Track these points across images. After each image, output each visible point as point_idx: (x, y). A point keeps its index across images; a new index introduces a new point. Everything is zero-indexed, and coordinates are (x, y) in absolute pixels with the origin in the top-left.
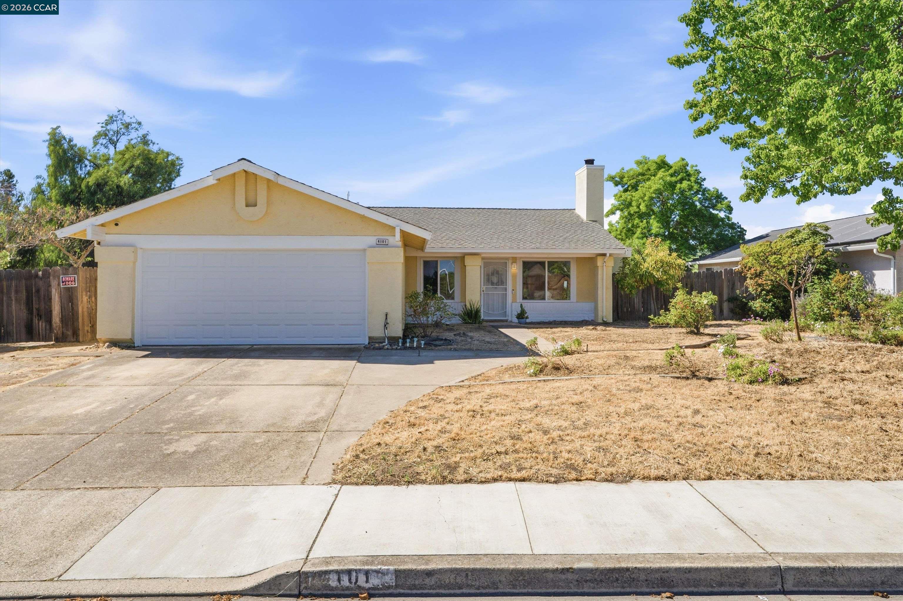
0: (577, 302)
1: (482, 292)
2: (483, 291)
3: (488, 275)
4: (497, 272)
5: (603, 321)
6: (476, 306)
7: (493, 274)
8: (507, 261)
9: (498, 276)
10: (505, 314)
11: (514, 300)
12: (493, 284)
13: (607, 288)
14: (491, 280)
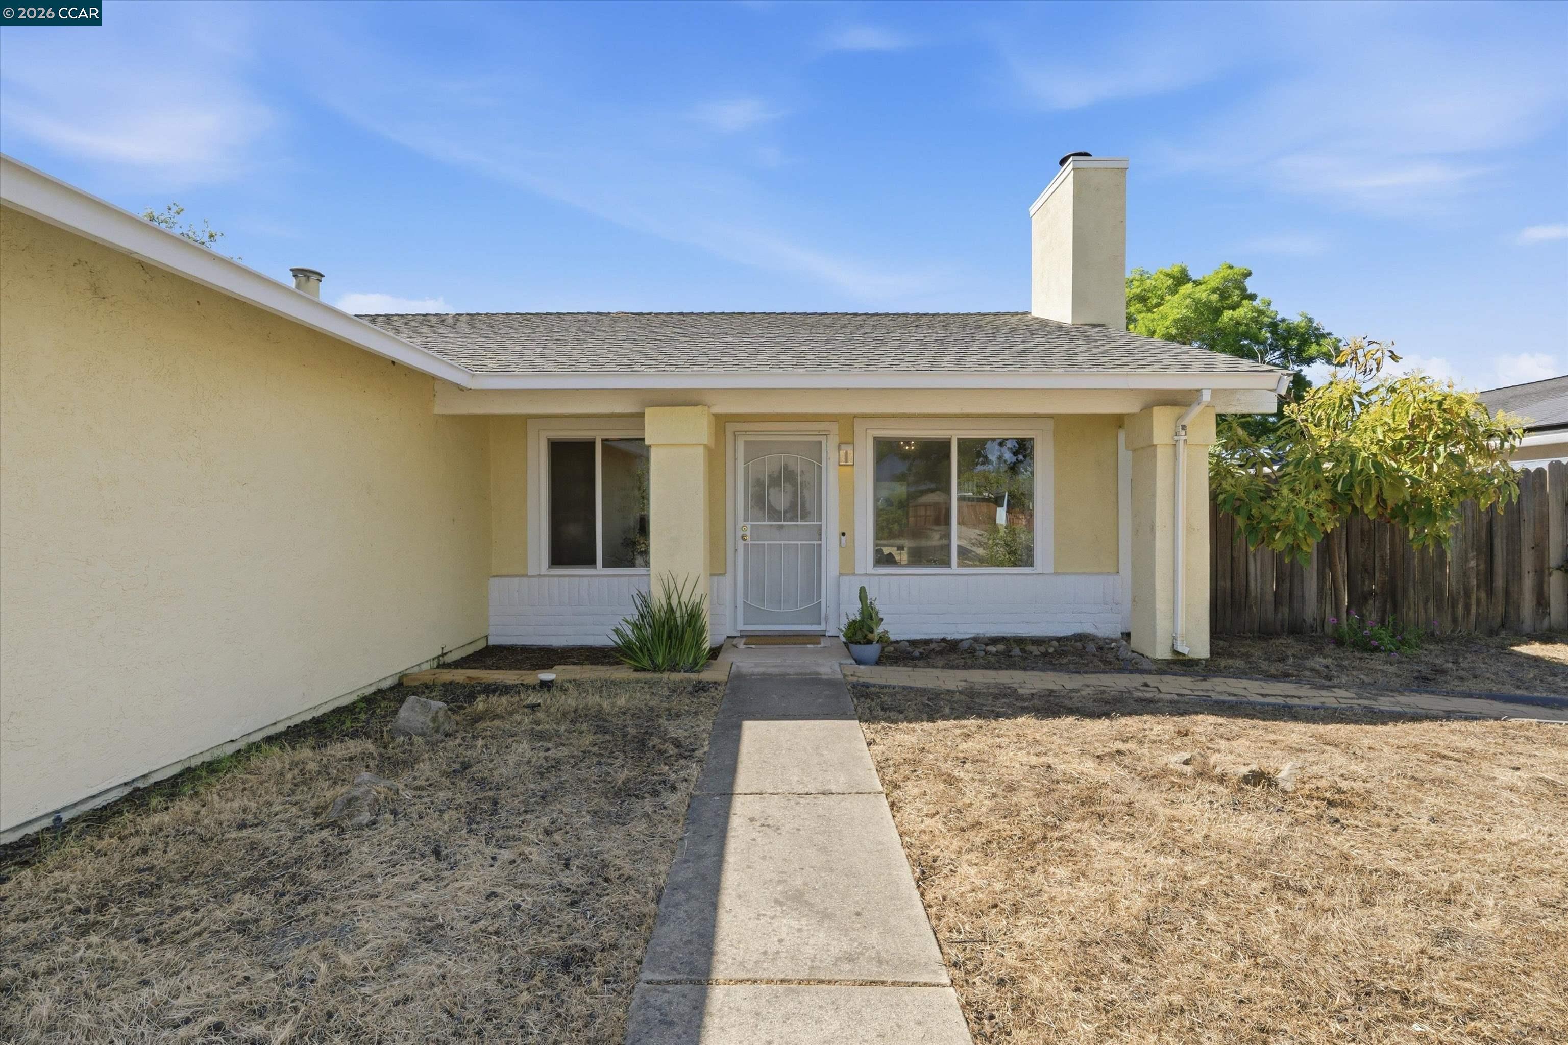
0: (1056, 573)
1: (741, 543)
2: (743, 538)
3: (759, 483)
4: (790, 476)
5: (1176, 653)
6: (686, 598)
7: (775, 481)
8: (823, 439)
9: (789, 488)
10: (816, 613)
11: (847, 568)
12: (775, 514)
13: (1190, 529)
14: (770, 507)
